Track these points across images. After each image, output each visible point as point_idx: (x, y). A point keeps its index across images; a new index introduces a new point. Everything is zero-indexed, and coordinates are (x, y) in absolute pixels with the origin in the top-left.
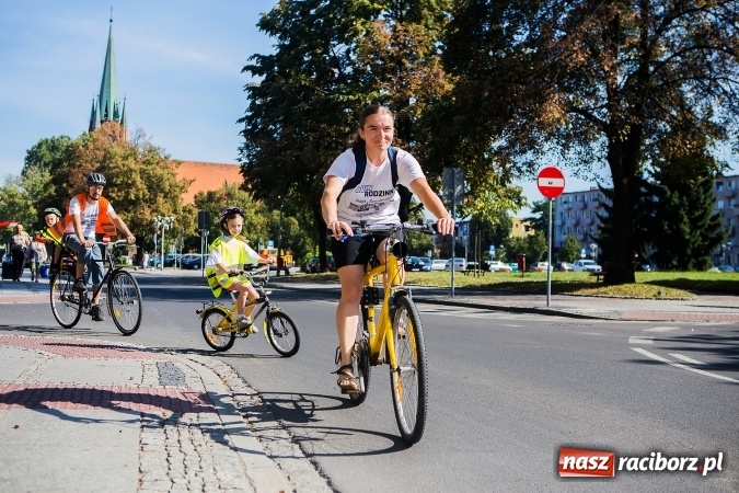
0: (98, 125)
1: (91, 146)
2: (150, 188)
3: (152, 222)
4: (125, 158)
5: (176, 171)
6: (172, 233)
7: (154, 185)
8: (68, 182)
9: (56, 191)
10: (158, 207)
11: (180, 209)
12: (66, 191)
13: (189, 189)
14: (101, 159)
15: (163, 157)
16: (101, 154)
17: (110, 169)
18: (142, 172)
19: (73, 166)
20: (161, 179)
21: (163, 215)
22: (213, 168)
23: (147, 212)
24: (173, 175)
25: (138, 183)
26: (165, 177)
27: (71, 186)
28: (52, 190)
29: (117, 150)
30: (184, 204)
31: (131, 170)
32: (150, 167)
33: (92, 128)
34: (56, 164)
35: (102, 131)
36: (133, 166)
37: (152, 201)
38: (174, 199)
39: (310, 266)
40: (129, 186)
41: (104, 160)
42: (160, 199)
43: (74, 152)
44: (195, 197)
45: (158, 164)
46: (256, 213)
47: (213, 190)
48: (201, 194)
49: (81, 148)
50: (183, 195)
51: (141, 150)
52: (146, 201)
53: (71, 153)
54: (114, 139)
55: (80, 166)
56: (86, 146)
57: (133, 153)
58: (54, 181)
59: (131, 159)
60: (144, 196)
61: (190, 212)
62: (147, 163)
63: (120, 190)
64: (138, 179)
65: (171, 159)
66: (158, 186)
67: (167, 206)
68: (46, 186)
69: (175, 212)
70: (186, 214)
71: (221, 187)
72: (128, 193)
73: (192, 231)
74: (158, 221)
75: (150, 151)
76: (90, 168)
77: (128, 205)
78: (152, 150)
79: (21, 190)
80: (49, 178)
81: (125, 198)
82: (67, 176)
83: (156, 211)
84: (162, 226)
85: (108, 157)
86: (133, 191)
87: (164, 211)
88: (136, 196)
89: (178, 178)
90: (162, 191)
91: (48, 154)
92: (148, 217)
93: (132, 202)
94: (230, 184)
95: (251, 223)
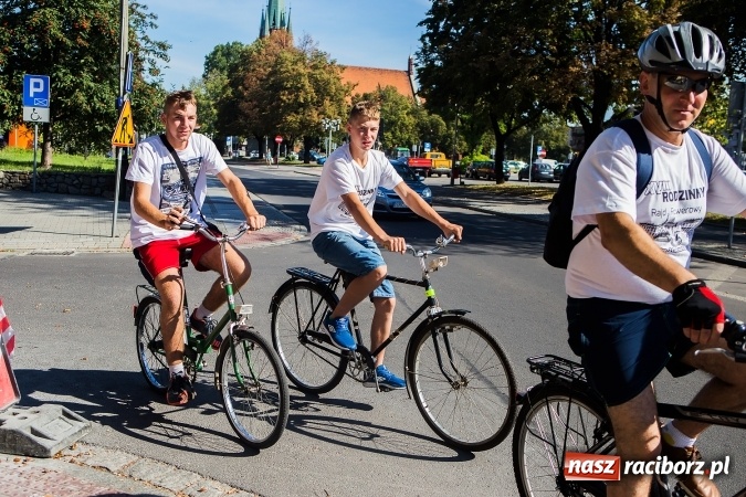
0: (267, 33)
1: (264, 52)
2: (317, 91)
3: (320, 123)
4: (295, 63)
5: (341, 75)
6: (337, 134)
7: (322, 89)
8: (243, 85)
9: (232, 93)
10: (324, 109)
11: (344, 110)
12: (242, 93)
13: (352, 92)
14: (273, 63)
15: (329, 61)
16: (272, 59)
17: (281, 73)
18: (310, 76)
19: (248, 70)
20: (327, 83)
21: (329, 117)
22: (368, 73)
23: (315, 114)
24: (339, 79)
25: (307, 87)
26: (332, 81)
27: (246, 89)
28: (229, 92)
29: (288, 56)
30: (347, 106)
31: (300, 74)
32: (317, 72)
33: (262, 34)
34: (233, 69)
35: (271, 38)
36: (302, 71)
37: (319, 104)
38: (339, 102)
39: (471, 170)
40: (298, 89)
41: (276, 65)
42: (327, 103)
43: (248, 57)
45: (324, 68)
46: (407, 114)
47: (368, 92)
48: (357, 96)
49: (255, 53)
50: (346, 98)
51: (309, 56)
52: (314, 104)
53: (246, 58)
54: (283, 46)
55: (254, 70)
56: (259, 52)
57: (301, 58)
58: (232, 84)
59: (300, 64)
60: (312, 99)
62: (315, 67)
63: (289, 94)
64: (307, 83)
65: (336, 64)
66: (325, 89)
67: (333, 108)
68: (224, 89)
69: (340, 114)
71: (375, 89)
72: (297, 96)
74: (327, 124)
75: (317, 57)
76: (264, 72)
77: (297, 107)
78: (319, 56)
79: (203, 92)
80: (227, 81)
81: (296, 100)
82: (243, 79)
83: (323, 113)
84: (329, 128)
85: (279, 61)
86: (302, 94)
87: (331, 114)
88: (305, 99)
89: (343, 82)
90: (328, 94)
91: (224, 59)
92: (316, 119)
93: (301, 105)
94: (383, 87)
95: (403, 124)
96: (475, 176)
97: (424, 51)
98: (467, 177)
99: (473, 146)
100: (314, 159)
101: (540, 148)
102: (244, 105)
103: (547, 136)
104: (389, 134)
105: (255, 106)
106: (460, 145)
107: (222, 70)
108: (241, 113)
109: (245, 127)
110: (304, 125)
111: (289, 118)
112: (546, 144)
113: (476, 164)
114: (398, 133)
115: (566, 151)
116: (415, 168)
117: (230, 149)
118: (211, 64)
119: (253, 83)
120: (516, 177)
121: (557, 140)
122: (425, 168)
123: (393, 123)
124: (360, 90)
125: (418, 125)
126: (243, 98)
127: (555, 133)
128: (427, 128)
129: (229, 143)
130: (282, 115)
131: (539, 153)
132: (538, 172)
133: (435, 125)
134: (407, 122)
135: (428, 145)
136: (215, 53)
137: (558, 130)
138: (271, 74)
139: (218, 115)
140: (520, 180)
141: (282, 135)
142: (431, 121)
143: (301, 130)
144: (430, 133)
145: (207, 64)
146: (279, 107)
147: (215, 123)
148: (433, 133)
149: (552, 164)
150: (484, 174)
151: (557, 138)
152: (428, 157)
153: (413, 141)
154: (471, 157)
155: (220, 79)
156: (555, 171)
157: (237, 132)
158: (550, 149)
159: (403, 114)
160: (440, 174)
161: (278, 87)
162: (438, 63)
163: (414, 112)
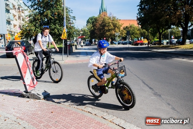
0: (101, 13)
1: (100, 18)
2: (113, 26)
3: (115, 34)
4: (108, 20)
5: (119, 22)
6: (119, 36)
7: (115, 26)
10: (116, 30)
11: (121, 30)
12: (95, 28)
13: (122, 26)
14: (102, 20)
15: (116, 19)
16: (102, 19)
17: (105, 22)
19: (96, 22)
20: (116, 24)
21: (117, 32)
22: (127, 21)
23: (113, 32)
28: (92, 28)
29: (106, 18)
30: (121, 29)
31: (109, 22)
32: (114, 21)
33: (100, 14)
34: (93, 23)
35: (102, 14)
37: (114, 29)
38: (119, 28)
39: (154, 43)
42: (116, 29)
44: (123, 28)
46: (137, 30)
47: (127, 26)
48: (124, 27)
49: (98, 18)
50: (121, 27)
51: (111, 18)
52: (113, 29)
53: (96, 20)
54: (105, 16)
55: (98, 22)
61: (123, 31)
62: (113, 20)
63: (107, 27)
64: (111, 24)
65: (118, 19)
67: (118, 30)
68: (91, 28)
69: (120, 31)
70: (122, 32)
71: (129, 25)
72: (109, 28)
73: (123, 36)
74: (116, 34)
76: (100, 23)
77: (109, 30)
78: (114, 17)
79: (86, 29)
80: (92, 26)
81: (109, 29)
82: (95, 25)
83: (115, 31)
84: (117, 35)
85: (104, 20)
86: (110, 27)
87: (117, 31)
88: (111, 28)
89: (120, 23)
90: (117, 27)
91: (91, 21)
92: (114, 33)
93: (110, 30)
94: (131, 24)
95: (136, 33)
96: (155, 44)
97: (139, 13)
98: (153, 45)
99: (154, 37)
100: (114, 43)
101: (172, 36)
102: (96, 31)
103: (175, 33)
104: (133, 36)
105: (99, 31)
106: (151, 37)
107: (90, 23)
108: (96, 33)
109: (97, 36)
110: (111, 35)
111: (107, 33)
112: (175, 35)
113: (155, 41)
114: (135, 35)
115: (180, 37)
116: (139, 43)
117: (94, 42)
118: (88, 22)
119: (98, 25)
120: (166, 44)
121: (177, 34)
122: (141, 43)
123: (133, 33)
124: (125, 25)
125: (140, 33)
126: (96, 29)
127: (177, 32)
128: (142, 34)
129: (93, 41)
130: (105, 33)
131: (172, 38)
132: (172, 42)
133: (144, 33)
134: (137, 33)
135: (142, 37)
136: (89, 20)
137: (178, 31)
138: (102, 23)
139: (90, 34)
140: (167, 45)
141: (106, 38)
142: (143, 32)
143: (110, 36)
144: (143, 35)
145: (87, 22)
146: (105, 31)
147: (90, 36)
148: (144, 35)
149: (176, 40)
150: (157, 44)
151: (178, 33)
152: (142, 40)
153: (139, 37)
154: (154, 40)
155: (90, 25)
156: (176, 42)
157: (95, 38)
158: (176, 36)
159: (136, 31)
160: (146, 44)
161: (104, 26)
162: (143, 16)
163: (139, 30)
